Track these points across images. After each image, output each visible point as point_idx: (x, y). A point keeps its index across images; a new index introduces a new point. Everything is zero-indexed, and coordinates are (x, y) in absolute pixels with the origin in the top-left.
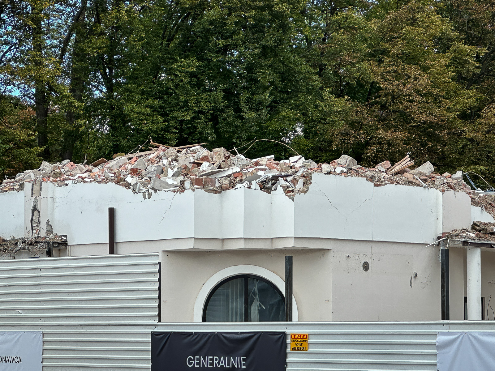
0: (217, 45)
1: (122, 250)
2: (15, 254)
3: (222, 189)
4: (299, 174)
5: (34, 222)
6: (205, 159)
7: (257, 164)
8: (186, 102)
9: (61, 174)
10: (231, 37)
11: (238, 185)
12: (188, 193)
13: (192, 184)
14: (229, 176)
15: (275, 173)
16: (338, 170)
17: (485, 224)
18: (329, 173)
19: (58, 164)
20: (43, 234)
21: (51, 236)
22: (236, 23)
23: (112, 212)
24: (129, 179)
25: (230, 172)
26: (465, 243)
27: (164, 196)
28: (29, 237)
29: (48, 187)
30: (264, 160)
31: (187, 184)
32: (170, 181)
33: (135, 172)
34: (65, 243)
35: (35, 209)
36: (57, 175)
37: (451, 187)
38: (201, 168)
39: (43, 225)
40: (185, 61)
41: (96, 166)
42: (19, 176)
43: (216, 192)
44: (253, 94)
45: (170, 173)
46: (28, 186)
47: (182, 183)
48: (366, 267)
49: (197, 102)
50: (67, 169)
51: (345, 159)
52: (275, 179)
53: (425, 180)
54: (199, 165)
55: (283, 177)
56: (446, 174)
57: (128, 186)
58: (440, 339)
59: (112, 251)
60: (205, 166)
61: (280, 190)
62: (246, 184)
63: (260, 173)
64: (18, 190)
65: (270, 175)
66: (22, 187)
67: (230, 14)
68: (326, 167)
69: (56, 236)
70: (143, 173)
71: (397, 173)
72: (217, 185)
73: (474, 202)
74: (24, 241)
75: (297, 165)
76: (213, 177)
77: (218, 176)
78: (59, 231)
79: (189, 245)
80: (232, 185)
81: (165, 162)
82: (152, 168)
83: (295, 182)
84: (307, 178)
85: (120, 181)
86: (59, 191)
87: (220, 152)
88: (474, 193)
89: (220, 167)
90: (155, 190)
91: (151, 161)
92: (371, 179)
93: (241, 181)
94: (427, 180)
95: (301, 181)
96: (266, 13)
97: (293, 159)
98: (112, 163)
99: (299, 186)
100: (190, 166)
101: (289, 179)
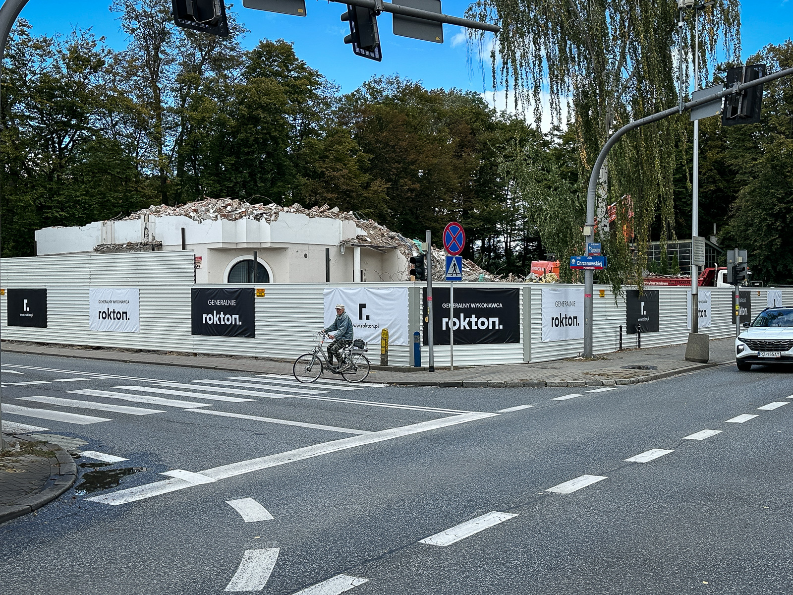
0: (244, 151)
1: (188, 248)
2: (137, 250)
3: (236, 219)
4: (273, 212)
5: (146, 235)
6: (229, 204)
7: (254, 207)
8: (230, 178)
9: (160, 211)
10: (251, 147)
11: (244, 217)
12: (219, 221)
13: (221, 217)
14: (240, 213)
15: (262, 211)
16: (292, 210)
17: (363, 236)
18: (287, 212)
19: (159, 206)
20: (150, 240)
21: (154, 241)
22: (253, 141)
23: (183, 230)
24: (191, 214)
25: (240, 211)
26: (352, 245)
27: (208, 222)
28: (143, 242)
29: (152, 217)
30: (257, 206)
31: (219, 216)
32: (211, 215)
33: (195, 211)
34: (161, 245)
35: (146, 228)
36: (157, 212)
37: (347, 218)
38: (227, 209)
39: (150, 236)
40: (229, 158)
41: (178, 207)
42: (139, 212)
43: (233, 220)
44: (263, 175)
45: (212, 211)
46: (142, 217)
47: (217, 216)
48: (306, 256)
49: (236, 178)
50: (163, 209)
51: (296, 205)
52: (262, 214)
53: (334, 216)
54: (226, 207)
55: (265, 213)
56: (345, 213)
57: (191, 217)
58: (325, 291)
59: (183, 248)
60: (229, 208)
61: (264, 219)
62: (247, 217)
63: (254, 212)
64: (138, 219)
65: (259, 213)
66: (139, 217)
67: (251, 136)
68: (286, 209)
69: (156, 241)
70: (199, 211)
71: (321, 212)
72: (234, 217)
73: (357, 225)
74: (141, 244)
75: (273, 208)
76: (231, 213)
77: (234, 213)
78: (158, 239)
79: (220, 246)
80: (241, 217)
81: (210, 206)
82: (203, 209)
83: (271, 216)
84: (277, 214)
85: (187, 215)
86: (158, 220)
87: (236, 202)
88: (358, 222)
89: (236, 209)
90: (204, 219)
91: (204, 206)
92: (308, 215)
93: (245, 215)
94: (336, 216)
95: (274, 215)
96: (267, 136)
97: (271, 205)
98: (186, 206)
99: (273, 218)
100: (222, 208)
101: (268, 214)
